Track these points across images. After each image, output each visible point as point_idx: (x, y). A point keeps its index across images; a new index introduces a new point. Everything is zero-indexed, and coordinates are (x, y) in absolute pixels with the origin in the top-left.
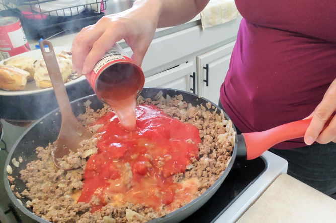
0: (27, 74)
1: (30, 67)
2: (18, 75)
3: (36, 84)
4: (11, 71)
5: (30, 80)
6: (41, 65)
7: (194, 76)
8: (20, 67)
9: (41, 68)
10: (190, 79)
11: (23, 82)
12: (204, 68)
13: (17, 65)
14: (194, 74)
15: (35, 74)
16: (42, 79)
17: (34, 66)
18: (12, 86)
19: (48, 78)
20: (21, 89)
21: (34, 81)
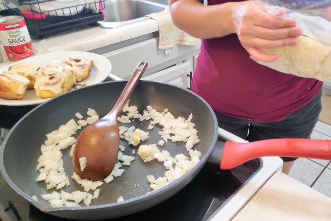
0: (27, 81)
1: (32, 75)
3: (36, 93)
4: (9, 78)
5: (30, 88)
6: (43, 74)
8: (23, 74)
9: (43, 77)
10: (187, 78)
11: (21, 90)
13: (20, 71)
14: (191, 73)
15: (36, 83)
16: (42, 88)
17: (36, 74)
18: (8, 94)
19: (49, 88)
20: (18, 98)
21: (34, 90)
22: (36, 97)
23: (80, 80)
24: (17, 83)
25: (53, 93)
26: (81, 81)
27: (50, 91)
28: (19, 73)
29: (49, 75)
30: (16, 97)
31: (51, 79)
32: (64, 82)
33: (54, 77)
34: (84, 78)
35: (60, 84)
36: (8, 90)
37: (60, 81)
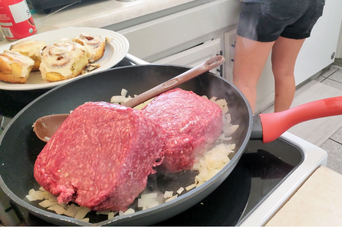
0: (31, 62)
3: (41, 76)
4: (11, 59)
5: (35, 70)
6: (50, 54)
8: (26, 54)
9: (49, 57)
11: (25, 73)
13: (23, 50)
15: (41, 64)
16: (49, 70)
17: (42, 54)
18: (10, 77)
19: (56, 70)
20: (21, 82)
21: (39, 72)
22: (41, 80)
23: (92, 61)
24: (20, 64)
25: (61, 75)
26: (94, 62)
27: (58, 73)
29: (57, 55)
30: (19, 80)
31: (59, 59)
32: (74, 64)
33: (62, 58)
34: (97, 59)
35: (69, 66)
36: (10, 72)
37: (69, 62)
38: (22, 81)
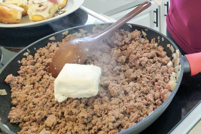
0: (22, 10)
1: (24, 5)
2: (14, 10)
3: (29, 18)
4: (9, 8)
5: (25, 15)
6: (33, 3)
7: (156, 12)
8: (16, 4)
9: (33, 5)
10: (154, 14)
11: (19, 16)
12: (165, 5)
13: (14, 2)
14: (157, 10)
15: (28, 10)
16: (34, 13)
17: (28, 4)
18: (10, 20)
19: (39, 13)
20: (17, 23)
21: (27, 16)
22: (29, 21)
23: (61, 8)
24: (16, 10)
25: (42, 17)
27: (40, 15)
28: (12, 4)
29: (38, 3)
30: (15, 21)
31: (40, 6)
32: (50, 9)
33: (42, 5)
34: (63, 6)
35: (47, 11)
36: (10, 16)
37: (47, 8)
38: (18, 21)
